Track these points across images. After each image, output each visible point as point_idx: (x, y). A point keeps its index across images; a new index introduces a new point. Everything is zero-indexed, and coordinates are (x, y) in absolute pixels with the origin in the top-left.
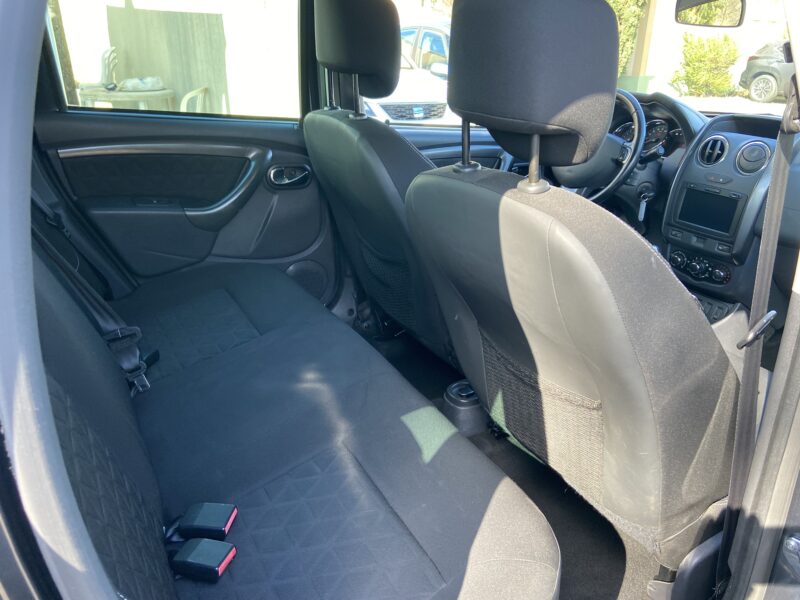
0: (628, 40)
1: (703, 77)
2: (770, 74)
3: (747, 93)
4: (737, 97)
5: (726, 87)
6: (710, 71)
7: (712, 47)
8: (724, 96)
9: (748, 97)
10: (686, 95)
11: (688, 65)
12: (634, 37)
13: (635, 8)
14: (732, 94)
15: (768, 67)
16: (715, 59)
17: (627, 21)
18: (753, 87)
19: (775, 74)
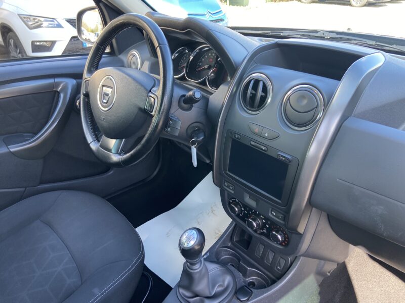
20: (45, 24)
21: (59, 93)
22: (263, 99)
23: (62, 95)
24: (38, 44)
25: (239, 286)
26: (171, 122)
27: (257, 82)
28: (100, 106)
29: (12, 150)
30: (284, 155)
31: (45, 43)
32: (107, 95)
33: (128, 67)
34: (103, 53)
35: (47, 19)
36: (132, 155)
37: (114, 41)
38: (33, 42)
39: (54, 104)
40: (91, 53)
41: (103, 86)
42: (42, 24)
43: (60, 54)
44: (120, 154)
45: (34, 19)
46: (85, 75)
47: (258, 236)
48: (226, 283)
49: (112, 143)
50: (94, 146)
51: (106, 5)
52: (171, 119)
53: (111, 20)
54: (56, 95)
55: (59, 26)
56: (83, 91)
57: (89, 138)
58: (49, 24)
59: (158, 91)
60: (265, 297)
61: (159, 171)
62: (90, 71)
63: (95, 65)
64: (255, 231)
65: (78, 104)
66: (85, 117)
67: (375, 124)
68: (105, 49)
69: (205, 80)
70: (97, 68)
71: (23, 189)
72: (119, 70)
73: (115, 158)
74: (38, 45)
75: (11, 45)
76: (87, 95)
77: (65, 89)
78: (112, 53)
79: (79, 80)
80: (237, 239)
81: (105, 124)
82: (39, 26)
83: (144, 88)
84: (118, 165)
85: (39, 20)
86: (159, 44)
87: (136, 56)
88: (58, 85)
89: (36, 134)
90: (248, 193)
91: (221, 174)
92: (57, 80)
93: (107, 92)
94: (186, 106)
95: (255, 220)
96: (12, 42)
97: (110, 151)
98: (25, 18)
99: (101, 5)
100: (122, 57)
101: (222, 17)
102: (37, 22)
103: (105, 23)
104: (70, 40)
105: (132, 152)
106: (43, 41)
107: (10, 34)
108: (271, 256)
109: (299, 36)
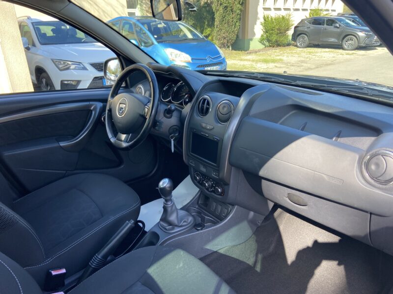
0: (237, 22)
1: (274, 38)
2: (305, 34)
3: (295, 44)
4: (291, 46)
5: (286, 42)
6: (277, 34)
7: (277, 22)
8: (285, 46)
9: (296, 46)
10: (268, 46)
11: (267, 32)
12: (240, 20)
13: (239, 5)
14: (289, 45)
15: (303, 31)
16: (279, 29)
17: (235, 12)
18: (298, 41)
19: (307, 34)
20: (73, 67)
21: (92, 111)
22: (208, 109)
23: (93, 113)
24: (66, 82)
25: (197, 223)
26: (158, 123)
27: (205, 100)
28: (118, 115)
29: (61, 145)
30: (217, 138)
31: (72, 82)
32: (122, 108)
33: (136, 93)
34: (120, 87)
35: (75, 63)
36: (135, 142)
37: (128, 79)
38: (62, 82)
39: (88, 117)
40: (113, 87)
41: (120, 103)
42: (70, 67)
43: (87, 88)
44: (128, 142)
45: (64, 63)
46: (109, 99)
47: (209, 193)
48: (189, 221)
49: (123, 137)
50: (113, 140)
51: (123, 58)
52: (158, 122)
53: (127, 67)
54: (90, 113)
55: (85, 68)
56: (108, 108)
57: (110, 135)
58: (76, 67)
59: (150, 105)
60: (212, 229)
61: (156, 170)
62: (113, 96)
63: (115, 93)
64: (207, 189)
65: (103, 119)
66: (108, 123)
67: (266, 121)
68: (122, 84)
69: (182, 102)
70: (117, 94)
71: (65, 172)
72: (131, 95)
73: (124, 145)
74: (66, 84)
75: (43, 83)
76: (110, 110)
77: (95, 109)
78: (126, 87)
79: (104, 104)
80: (202, 203)
81: (120, 125)
82: (68, 69)
83: (143, 103)
84: (126, 149)
85: (68, 64)
86: (152, 80)
87: (141, 88)
88: (91, 105)
89: (75, 137)
90: (202, 164)
91: (188, 155)
92: (91, 103)
93: (122, 107)
94: (168, 115)
95: (207, 182)
96: (44, 81)
97: (121, 141)
98: (56, 62)
99: (121, 57)
100: (132, 89)
101: (222, 61)
102: (66, 66)
103: (123, 69)
104: (93, 80)
105: (135, 140)
106: (70, 81)
107: (44, 75)
108: (219, 208)
109: (244, 76)
